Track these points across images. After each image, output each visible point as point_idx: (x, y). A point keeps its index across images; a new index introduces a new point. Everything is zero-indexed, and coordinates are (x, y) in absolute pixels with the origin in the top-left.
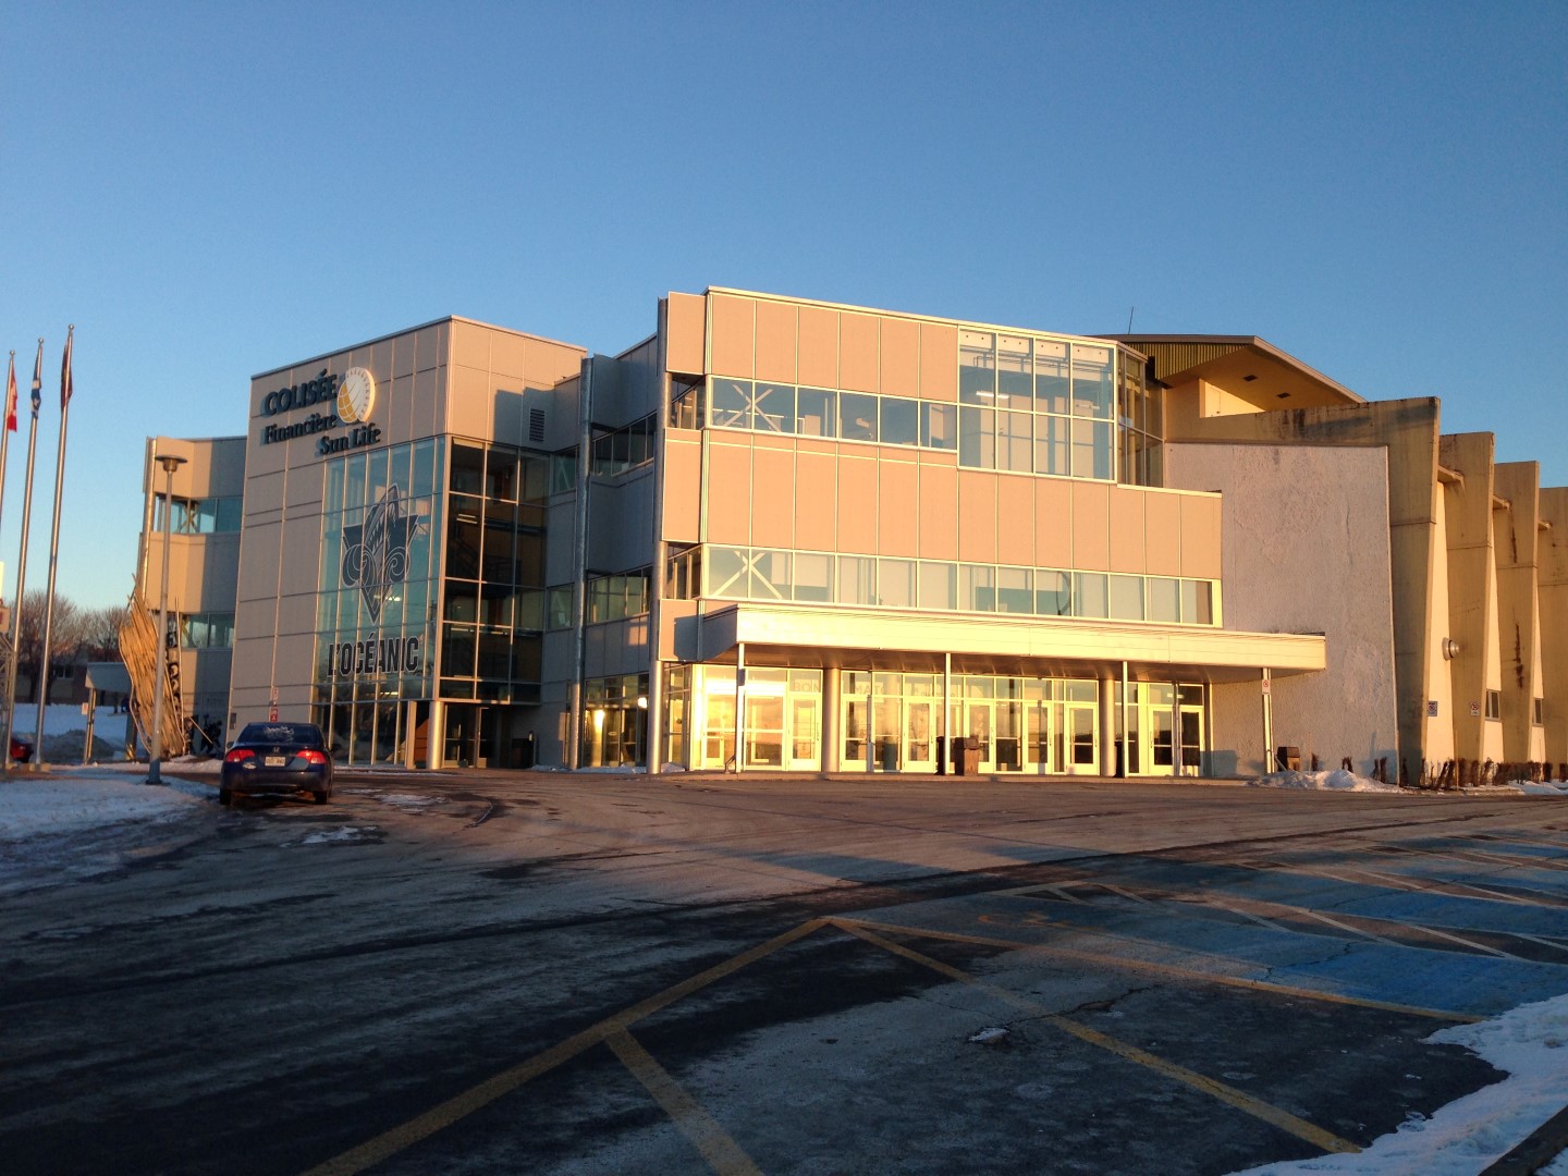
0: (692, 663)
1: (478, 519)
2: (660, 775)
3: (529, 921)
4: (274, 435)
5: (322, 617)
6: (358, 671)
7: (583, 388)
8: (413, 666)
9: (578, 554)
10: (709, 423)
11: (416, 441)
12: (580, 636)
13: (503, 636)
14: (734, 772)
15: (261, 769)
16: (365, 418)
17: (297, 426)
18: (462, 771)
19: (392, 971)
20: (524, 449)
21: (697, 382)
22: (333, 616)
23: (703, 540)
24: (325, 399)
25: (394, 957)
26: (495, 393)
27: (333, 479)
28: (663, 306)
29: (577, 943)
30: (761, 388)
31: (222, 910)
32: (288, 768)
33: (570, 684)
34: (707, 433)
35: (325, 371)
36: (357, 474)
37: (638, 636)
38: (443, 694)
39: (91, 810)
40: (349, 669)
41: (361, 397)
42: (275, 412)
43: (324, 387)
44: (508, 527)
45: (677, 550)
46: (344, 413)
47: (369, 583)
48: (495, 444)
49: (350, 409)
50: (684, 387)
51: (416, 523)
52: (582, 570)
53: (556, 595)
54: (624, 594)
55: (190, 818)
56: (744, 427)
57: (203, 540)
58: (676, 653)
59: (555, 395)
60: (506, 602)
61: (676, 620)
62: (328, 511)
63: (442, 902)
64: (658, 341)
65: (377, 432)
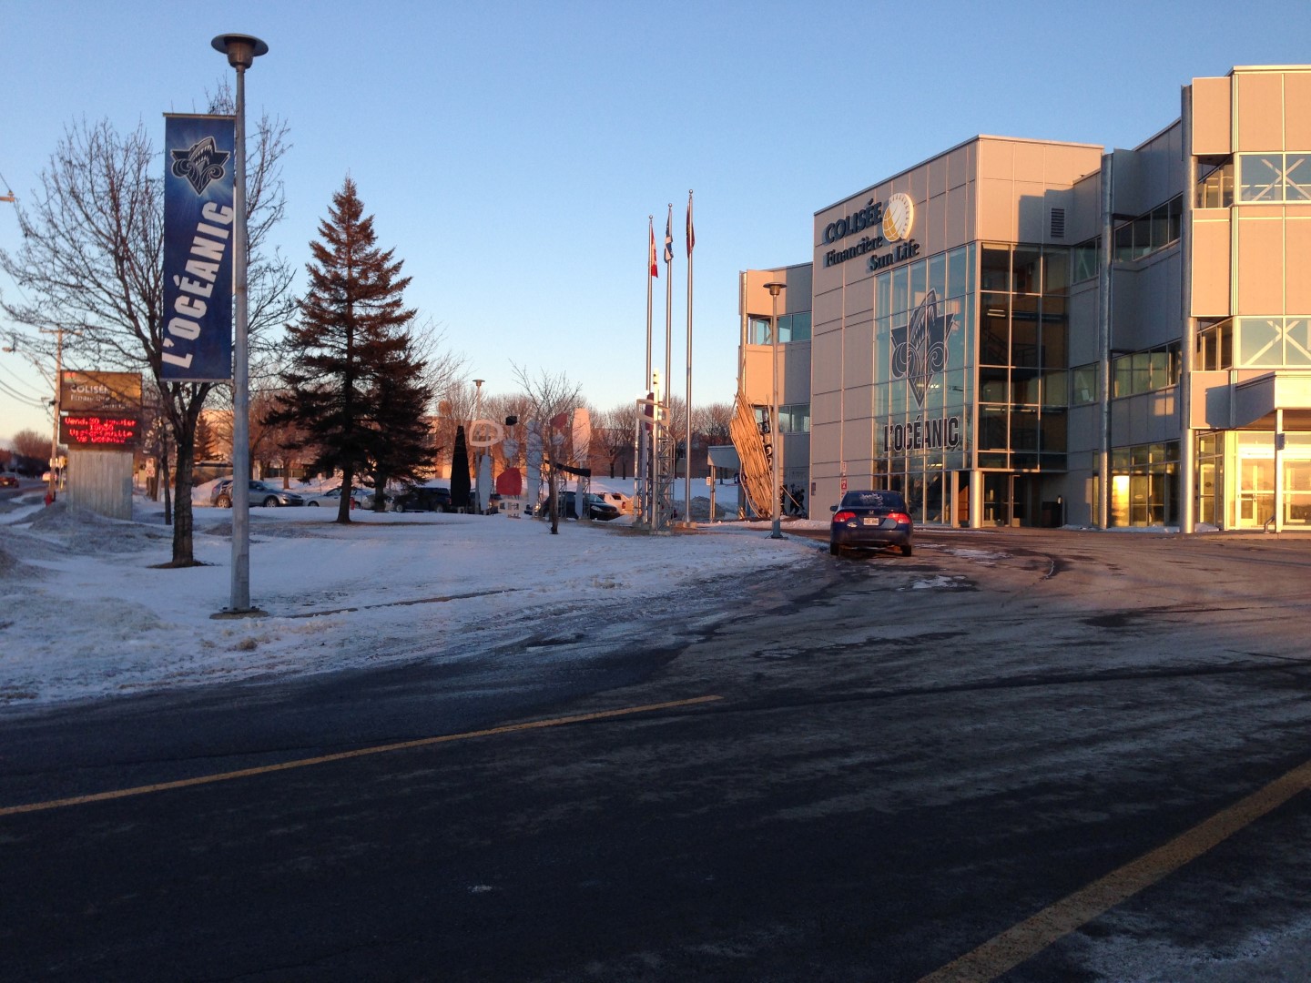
0: (1224, 430)
1: (1006, 312)
2: (1194, 534)
3: (1154, 667)
4: (834, 259)
5: (877, 402)
6: (909, 447)
7: (1104, 183)
8: (954, 441)
9: (1101, 337)
10: (1237, 199)
11: (949, 250)
12: (1106, 410)
13: (1032, 413)
14: (1274, 532)
15: (861, 528)
16: (906, 236)
17: (851, 249)
18: (1000, 529)
19: (1058, 703)
20: (1046, 246)
21: (1225, 161)
22: (886, 400)
23: (1234, 312)
24: (873, 224)
25: (1052, 692)
26: (1019, 198)
27: (881, 291)
28: (1186, 94)
29: (1219, 691)
30: (1291, 159)
31: (885, 641)
32: (881, 527)
33: (1096, 452)
34: (1236, 210)
35: (872, 201)
36: (901, 284)
37: (1165, 407)
38: (980, 465)
39: (747, 558)
40: (901, 446)
41: (902, 218)
42: (833, 240)
43: (871, 214)
44: (1033, 317)
45: (1204, 324)
46: (888, 234)
47: (914, 374)
48: (1020, 244)
49: (893, 230)
50: (1208, 168)
51: (952, 320)
52: (1106, 350)
53: (1079, 375)
54: (1148, 370)
55: (817, 565)
56: (1273, 199)
57: (782, 348)
58: (1208, 421)
59: (1074, 194)
60: (1031, 383)
61: (1207, 390)
62: (878, 317)
63: (1062, 645)
64: (1182, 125)
65: (917, 246)
